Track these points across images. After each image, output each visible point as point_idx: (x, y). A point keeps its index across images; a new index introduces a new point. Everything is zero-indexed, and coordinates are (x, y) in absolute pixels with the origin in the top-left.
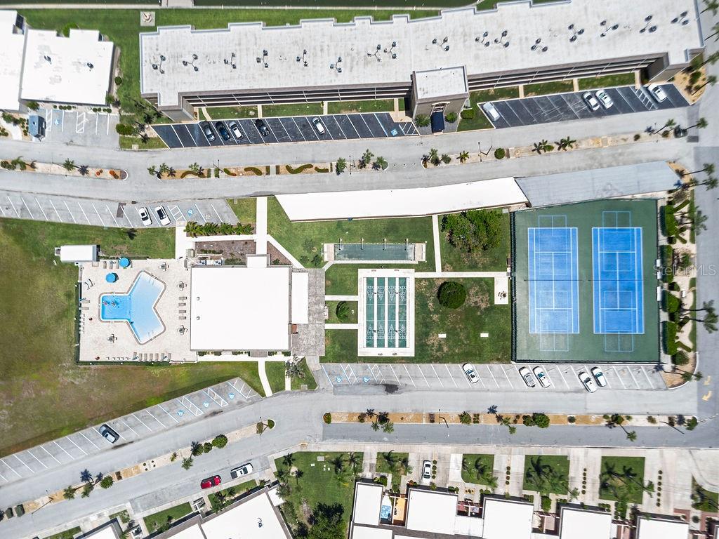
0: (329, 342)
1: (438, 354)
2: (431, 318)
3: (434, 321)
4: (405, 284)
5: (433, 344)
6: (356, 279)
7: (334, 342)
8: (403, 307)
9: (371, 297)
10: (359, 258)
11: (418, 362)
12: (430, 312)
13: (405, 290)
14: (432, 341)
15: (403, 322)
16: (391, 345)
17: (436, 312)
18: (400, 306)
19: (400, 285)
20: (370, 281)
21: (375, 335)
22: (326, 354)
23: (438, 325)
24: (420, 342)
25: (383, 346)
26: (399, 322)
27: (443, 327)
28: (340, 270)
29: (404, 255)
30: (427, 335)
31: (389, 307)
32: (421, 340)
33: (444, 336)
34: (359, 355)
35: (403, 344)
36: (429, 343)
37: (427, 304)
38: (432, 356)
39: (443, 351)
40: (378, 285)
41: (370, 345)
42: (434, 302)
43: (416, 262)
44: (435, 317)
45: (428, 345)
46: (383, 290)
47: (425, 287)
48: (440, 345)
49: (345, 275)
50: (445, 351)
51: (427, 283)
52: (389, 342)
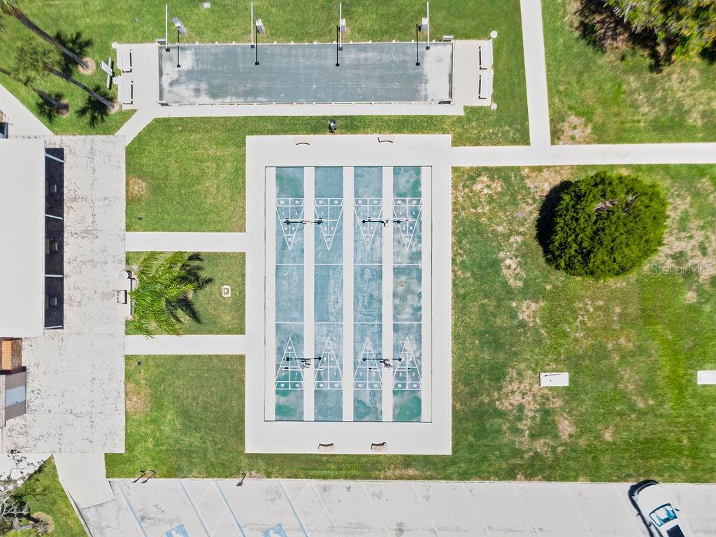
0: (141, 403)
1: (540, 445)
2: (513, 314)
3: (523, 324)
4: (415, 191)
5: (521, 408)
6: (240, 172)
7: (158, 404)
8: (409, 272)
9: (292, 239)
10: (250, 95)
11: (464, 476)
12: (510, 293)
13: (416, 213)
14: (517, 399)
15: (410, 329)
16: (366, 411)
17: (530, 291)
18: (398, 271)
19: (399, 194)
20: (288, 181)
21: (309, 374)
22: (129, 447)
23: (539, 342)
24: (474, 403)
25: (337, 416)
26: (396, 329)
27: (555, 348)
28: (179, 140)
29: (411, 86)
30: (497, 374)
31: (359, 274)
32: (475, 394)
33: (562, 379)
34: (249, 449)
35: (410, 410)
36: (505, 405)
37: (495, 264)
38: (517, 453)
39: (556, 437)
40: (318, 194)
41: (287, 412)
42: (523, 254)
43: (456, 110)
44: (528, 310)
45: (501, 414)
46: (337, 213)
47: (491, 200)
48: (546, 413)
49: (198, 160)
50: (565, 437)
51: (498, 186)
52: (358, 402)
